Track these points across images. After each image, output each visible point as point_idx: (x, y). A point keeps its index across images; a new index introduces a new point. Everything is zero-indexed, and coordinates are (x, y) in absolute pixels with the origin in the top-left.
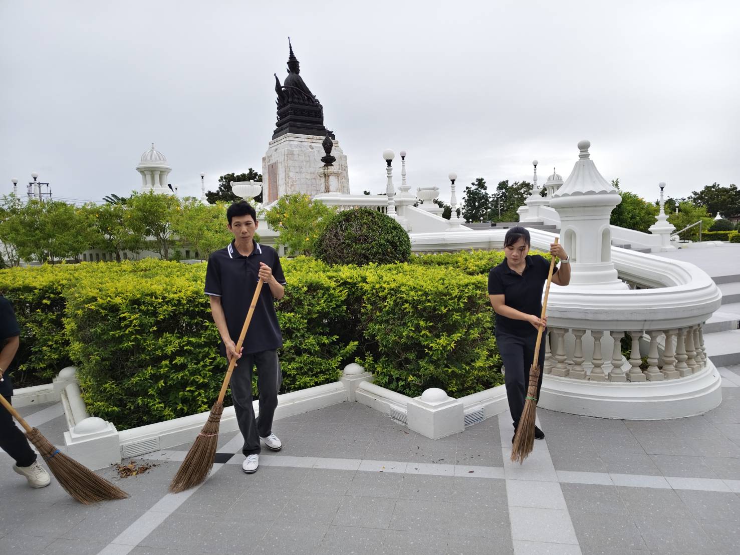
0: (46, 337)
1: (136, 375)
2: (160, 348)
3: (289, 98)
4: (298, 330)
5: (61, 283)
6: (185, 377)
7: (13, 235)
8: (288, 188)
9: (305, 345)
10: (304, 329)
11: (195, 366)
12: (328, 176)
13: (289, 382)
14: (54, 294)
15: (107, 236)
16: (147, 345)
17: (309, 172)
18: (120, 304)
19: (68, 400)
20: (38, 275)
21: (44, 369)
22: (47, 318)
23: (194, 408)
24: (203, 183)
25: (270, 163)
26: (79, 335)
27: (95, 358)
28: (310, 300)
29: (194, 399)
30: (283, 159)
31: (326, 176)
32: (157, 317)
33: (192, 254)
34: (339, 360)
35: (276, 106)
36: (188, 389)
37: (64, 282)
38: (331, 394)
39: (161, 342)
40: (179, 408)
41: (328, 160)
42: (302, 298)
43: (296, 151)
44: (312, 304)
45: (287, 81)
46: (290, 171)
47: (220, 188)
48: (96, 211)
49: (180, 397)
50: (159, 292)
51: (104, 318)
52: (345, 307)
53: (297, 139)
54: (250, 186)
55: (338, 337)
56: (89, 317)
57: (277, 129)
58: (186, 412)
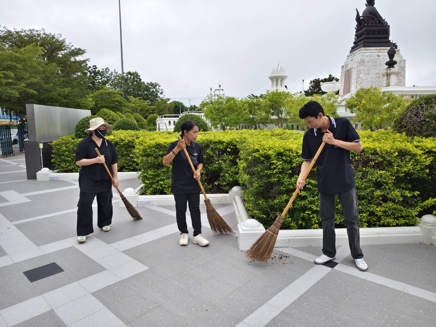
0: (228, 168)
1: (277, 198)
2: (292, 184)
3: (365, 23)
4: (387, 184)
5: (236, 140)
6: (305, 205)
7: (210, 115)
8: (358, 85)
9: (391, 196)
10: (392, 184)
11: (313, 199)
12: (390, 75)
13: (375, 220)
14: (233, 146)
15: (251, 116)
16: (285, 181)
17: (375, 73)
18: (271, 154)
19: (236, 204)
20: (225, 135)
21: (225, 186)
22: (228, 158)
23: (309, 225)
24: (303, 84)
25: (346, 69)
26: (247, 171)
27: (255, 185)
28: (398, 162)
29: (310, 219)
30: (356, 65)
31: (388, 75)
32: (292, 165)
33: (295, 127)
34: (419, 210)
35: (355, 30)
36: (307, 212)
37: (238, 140)
38: (410, 235)
39: (293, 181)
40: (300, 223)
41: (391, 64)
42: (393, 161)
43: (366, 59)
44: (401, 165)
45: (364, 13)
46: (360, 73)
47: (310, 88)
48: (247, 102)
49: (301, 216)
50: (294, 149)
51: (262, 162)
52: (427, 171)
53: (368, 51)
54: (333, 84)
55: (419, 193)
56: (254, 161)
57: (354, 46)
58: (304, 226)
